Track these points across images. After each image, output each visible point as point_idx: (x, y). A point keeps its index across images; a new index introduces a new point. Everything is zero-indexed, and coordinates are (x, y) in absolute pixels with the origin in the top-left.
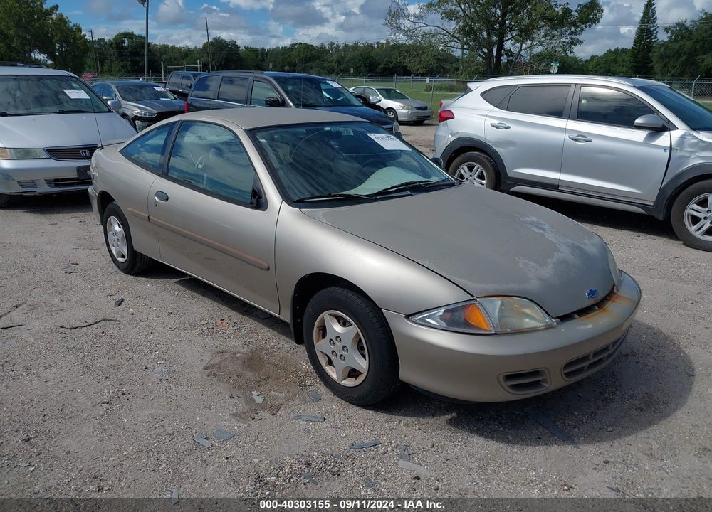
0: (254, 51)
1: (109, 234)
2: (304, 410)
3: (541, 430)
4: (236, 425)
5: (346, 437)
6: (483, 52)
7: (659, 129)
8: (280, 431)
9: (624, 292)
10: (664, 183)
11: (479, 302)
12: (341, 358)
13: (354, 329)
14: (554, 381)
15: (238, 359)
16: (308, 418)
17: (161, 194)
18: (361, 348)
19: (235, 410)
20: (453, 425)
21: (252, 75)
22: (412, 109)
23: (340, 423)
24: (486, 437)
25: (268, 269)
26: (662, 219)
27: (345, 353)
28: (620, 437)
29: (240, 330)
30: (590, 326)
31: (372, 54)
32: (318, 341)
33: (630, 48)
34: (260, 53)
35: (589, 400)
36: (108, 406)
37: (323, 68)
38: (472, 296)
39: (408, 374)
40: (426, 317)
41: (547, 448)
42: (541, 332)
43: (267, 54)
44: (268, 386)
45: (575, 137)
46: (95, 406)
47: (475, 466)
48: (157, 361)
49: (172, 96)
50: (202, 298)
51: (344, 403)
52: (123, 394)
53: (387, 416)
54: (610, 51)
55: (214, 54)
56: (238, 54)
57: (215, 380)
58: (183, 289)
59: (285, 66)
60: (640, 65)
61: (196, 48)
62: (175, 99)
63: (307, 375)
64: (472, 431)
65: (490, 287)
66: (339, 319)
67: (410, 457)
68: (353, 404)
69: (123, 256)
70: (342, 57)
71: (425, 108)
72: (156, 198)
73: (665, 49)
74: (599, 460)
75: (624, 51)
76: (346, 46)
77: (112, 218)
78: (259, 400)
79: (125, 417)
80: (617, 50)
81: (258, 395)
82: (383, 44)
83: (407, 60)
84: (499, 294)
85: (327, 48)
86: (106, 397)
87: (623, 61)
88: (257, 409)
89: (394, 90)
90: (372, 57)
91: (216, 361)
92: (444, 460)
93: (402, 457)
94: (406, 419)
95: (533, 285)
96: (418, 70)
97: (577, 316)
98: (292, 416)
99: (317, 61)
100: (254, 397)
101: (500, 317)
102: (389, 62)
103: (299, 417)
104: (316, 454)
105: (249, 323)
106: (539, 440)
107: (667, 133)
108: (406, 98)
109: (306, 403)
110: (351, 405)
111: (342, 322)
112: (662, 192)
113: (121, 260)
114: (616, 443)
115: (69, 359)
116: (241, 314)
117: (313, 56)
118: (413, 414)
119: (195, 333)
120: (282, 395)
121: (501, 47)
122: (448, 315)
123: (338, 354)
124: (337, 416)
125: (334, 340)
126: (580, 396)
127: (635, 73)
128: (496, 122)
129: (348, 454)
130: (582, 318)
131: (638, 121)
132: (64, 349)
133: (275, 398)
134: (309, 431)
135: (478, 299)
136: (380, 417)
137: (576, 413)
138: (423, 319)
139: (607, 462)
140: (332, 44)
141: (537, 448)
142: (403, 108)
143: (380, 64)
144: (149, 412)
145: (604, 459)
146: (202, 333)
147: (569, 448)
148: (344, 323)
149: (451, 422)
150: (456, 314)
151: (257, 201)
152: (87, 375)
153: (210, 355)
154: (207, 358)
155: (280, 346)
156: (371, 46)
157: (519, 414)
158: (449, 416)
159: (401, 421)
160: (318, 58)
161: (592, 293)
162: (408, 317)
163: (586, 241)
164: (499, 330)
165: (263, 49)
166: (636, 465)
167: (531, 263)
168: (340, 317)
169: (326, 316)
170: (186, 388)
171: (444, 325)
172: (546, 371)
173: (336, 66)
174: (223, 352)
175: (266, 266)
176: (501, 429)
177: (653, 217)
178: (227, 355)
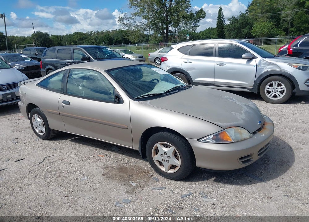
0: (57, 37)
1: (34, 123)
2: (155, 186)
3: (250, 178)
4: (130, 196)
5: (177, 193)
6: (161, 32)
7: (250, 59)
8: (150, 196)
9: (267, 121)
10: (256, 79)
11: (226, 130)
12: (167, 161)
13: (172, 148)
14: (255, 158)
15: (115, 169)
16: (158, 189)
17: (66, 102)
18: (176, 156)
19: (126, 190)
20: (216, 182)
21: (72, 47)
22: (137, 58)
23: (172, 188)
24: (231, 184)
25: (128, 128)
26: (257, 93)
27: (169, 159)
28: (278, 176)
29: (110, 157)
30: (264, 135)
31: (110, 35)
32: (154, 156)
33: (215, 27)
34: (59, 37)
35: (261, 165)
36: (68, 198)
37: (89, 42)
38: (223, 128)
39: (199, 163)
40: (206, 139)
41: (255, 185)
42: (249, 139)
43: (62, 38)
44: (135, 178)
45: (219, 64)
46: (62, 198)
47: (232, 195)
48: (80, 175)
49: (30, 59)
50: (85, 146)
51: (170, 181)
52: (72, 191)
53: (190, 183)
54: (207, 29)
55: (37, 39)
56: (49, 38)
57: (110, 179)
58: (74, 143)
59: (72, 42)
60: (220, 34)
61: (28, 36)
62: (32, 60)
63: (149, 172)
64: (225, 183)
65: (228, 124)
66: (164, 145)
67: (206, 197)
68: (174, 180)
69: (42, 132)
70: (97, 37)
71: (142, 57)
72: (63, 104)
73: (229, 27)
74: (275, 186)
75: (212, 29)
76: (98, 32)
77: (35, 116)
78: (134, 184)
79: (79, 201)
80: (209, 28)
81: (133, 183)
82: (114, 31)
83: (129, 37)
84: (232, 126)
85: (90, 34)
86: (65, 193)
87: (213, 33)
88: (135, 188)
89: (128, 50)
90: (110, 37)
91: (106, 171)
92: (220, 196)
93: (203, 197)
94: (197, 183)
95: (241, 122)
96: (134, 41)
97: (257, 132)
98: (151, 189)
99: (86, 39)
100: (131, 183)
101: (235, 135)
102: (118, 38)
103: (154, 189)
104: (169, 202)
105: (113, 154)
106: (250, 183)
107: (254, 60)
108: (133, 53)
109: (154, 182)
110: (173, 181)
111: (165, 146)
112: (255, 82)
113: (41, 134)
114: (278, 179)
115: (38, 180)
116: (107, 150)
117: (84, 38)
118: (199, 180)
119: (91, 161)
120: (142, 181)
121: (167, 30)
122: (215, 137)
123: (166, 160)
124: (169, 186)
125: (163, 154)
126: (257, 164)
127: (218, 37)
128: (186, 60)
129: (182, 200)
130: (259, 132)
131: (243, 56)
132: (33, 177)
133: (140, 183)
134: (161, 194)
135: (225, 129)
136: (187, 183)
137: (259, 170)
138: (204, 140)
139: (279, 186)
140: (91, 32)
141: (252, 185)
142: (133, 57)
143: (114, 39)
144: (88, 197)
145: (277, 185)
146: (94, 161)
147: (263, 183)
148: (167, 146)
149: (215, 181)
150: (218, 136)
151: (118, 100)
152: (51, 186)
153: (102, 169)
154: (102, 171)
155: (131, 161)
156: (109, 32)
157: (239, 174)
158: (213, 179)
159: (196, 184)
160: (86, 38)
161: (260, 122)
162: (198, 140)
163: (249, 103)
164: (235, 141)
165: (60, 36)
166: (289, 185)
167: (237, 113)
168: (166, 144)
169: (158, 145)
170: (99, 185)
171: (214, 141)
172: (253, 154)
173: (95, 41)
174: (107, 167)
175: (127, 127)
176: (235, 180)
177: (253, 92)
178: (110, 168)
